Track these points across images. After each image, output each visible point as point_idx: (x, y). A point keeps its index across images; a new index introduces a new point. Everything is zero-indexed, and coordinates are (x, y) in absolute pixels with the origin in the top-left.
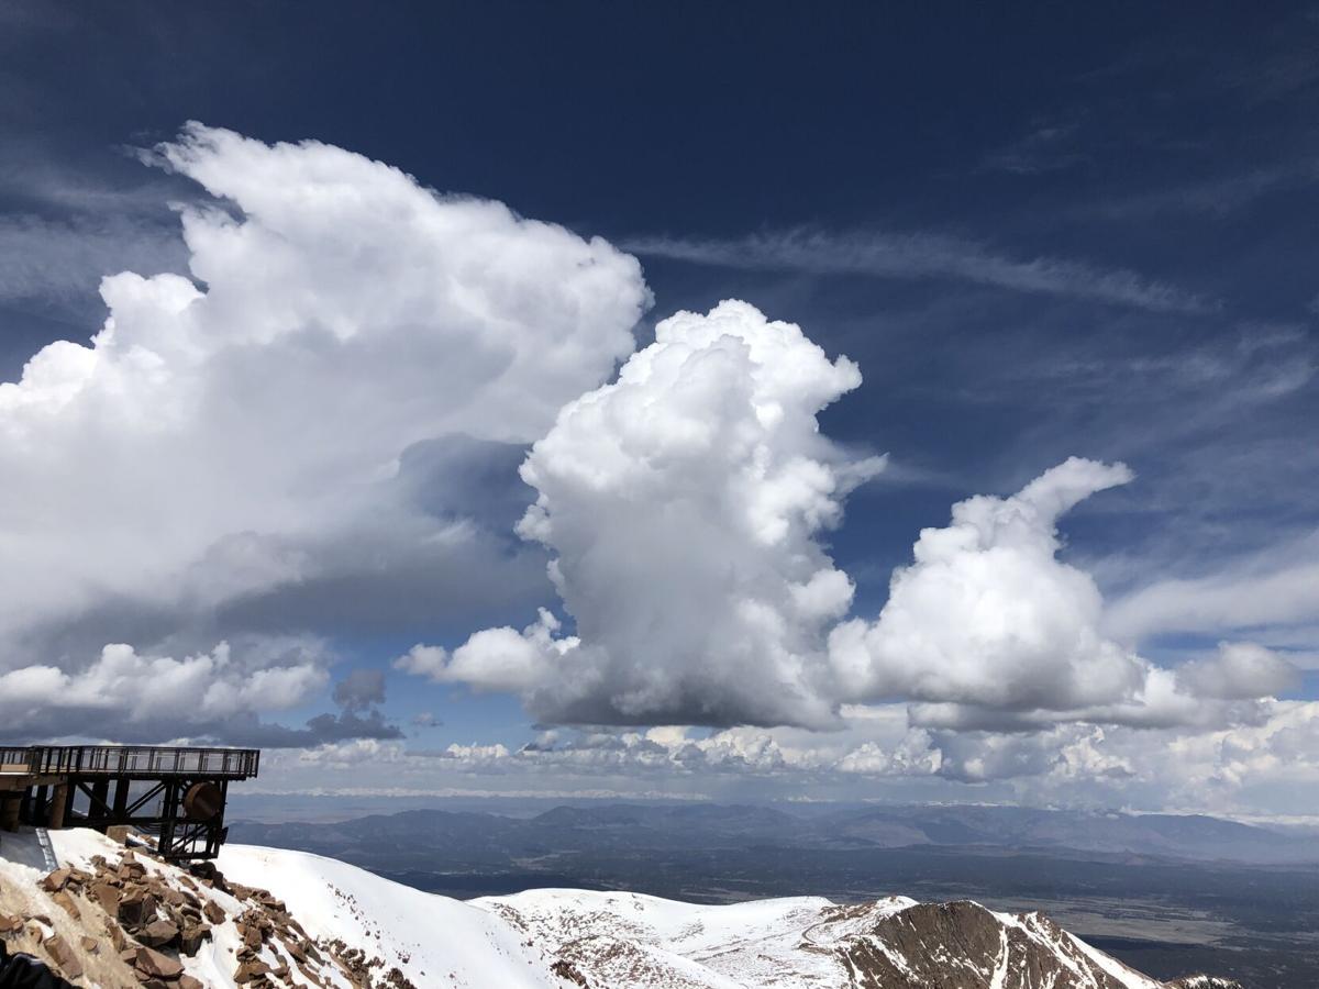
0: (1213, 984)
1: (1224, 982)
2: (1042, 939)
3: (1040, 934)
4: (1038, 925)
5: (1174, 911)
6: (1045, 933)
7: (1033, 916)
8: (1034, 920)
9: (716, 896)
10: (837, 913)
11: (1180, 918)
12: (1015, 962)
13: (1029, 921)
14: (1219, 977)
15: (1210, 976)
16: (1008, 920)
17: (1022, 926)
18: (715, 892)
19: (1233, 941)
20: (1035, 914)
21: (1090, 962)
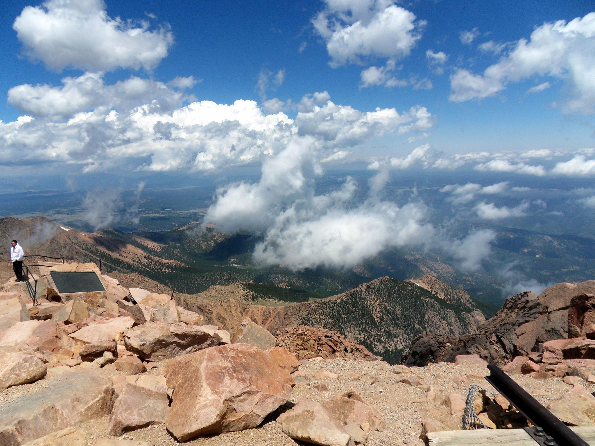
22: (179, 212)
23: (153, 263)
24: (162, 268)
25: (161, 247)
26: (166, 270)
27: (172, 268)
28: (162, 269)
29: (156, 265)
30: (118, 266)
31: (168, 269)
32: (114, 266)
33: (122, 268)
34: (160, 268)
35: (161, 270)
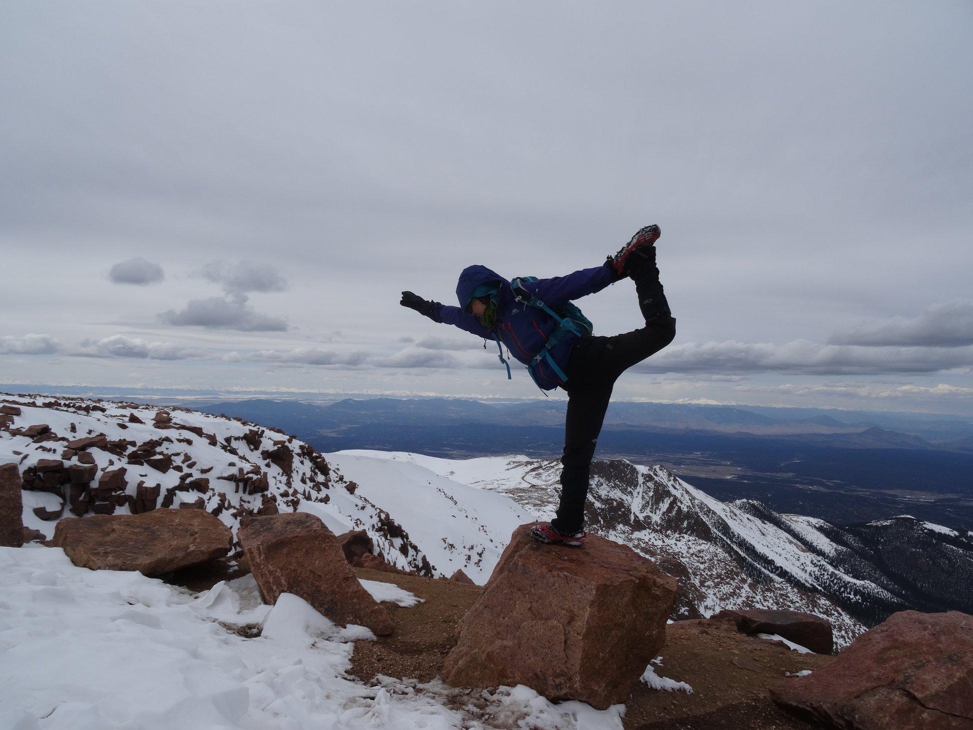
0: (749, 503)
1: (755, 502)
2: (662, 480)
3: (662, 476)
4: (660, 473)
5: (713, 461)
6: (663, 477)
7: (657, 467)
8: (658, 470)
9: (446, 452)
10: (536, 465)
11: (716, 465)
12: (647, 494)
13: (655, 470)
14: (752, 500)
15: (748, 499)
16: (642, 469)
17: (652, 473)
18: (446, 450)
19: (744, 477)
20: (659, 466)
21: (687, 492)
22: (859, 489)
23: (826, 577)
24: (842, 589)
25: (836, 550)
26: (852, 596)
27: (862, 595)
28: (844, 592)
29: (833, 581)
30: (765, 568)
31: (855, 595)
32: (758, 566)
33: (772, 572)
34: (840, 588)
35: (841, 593)
